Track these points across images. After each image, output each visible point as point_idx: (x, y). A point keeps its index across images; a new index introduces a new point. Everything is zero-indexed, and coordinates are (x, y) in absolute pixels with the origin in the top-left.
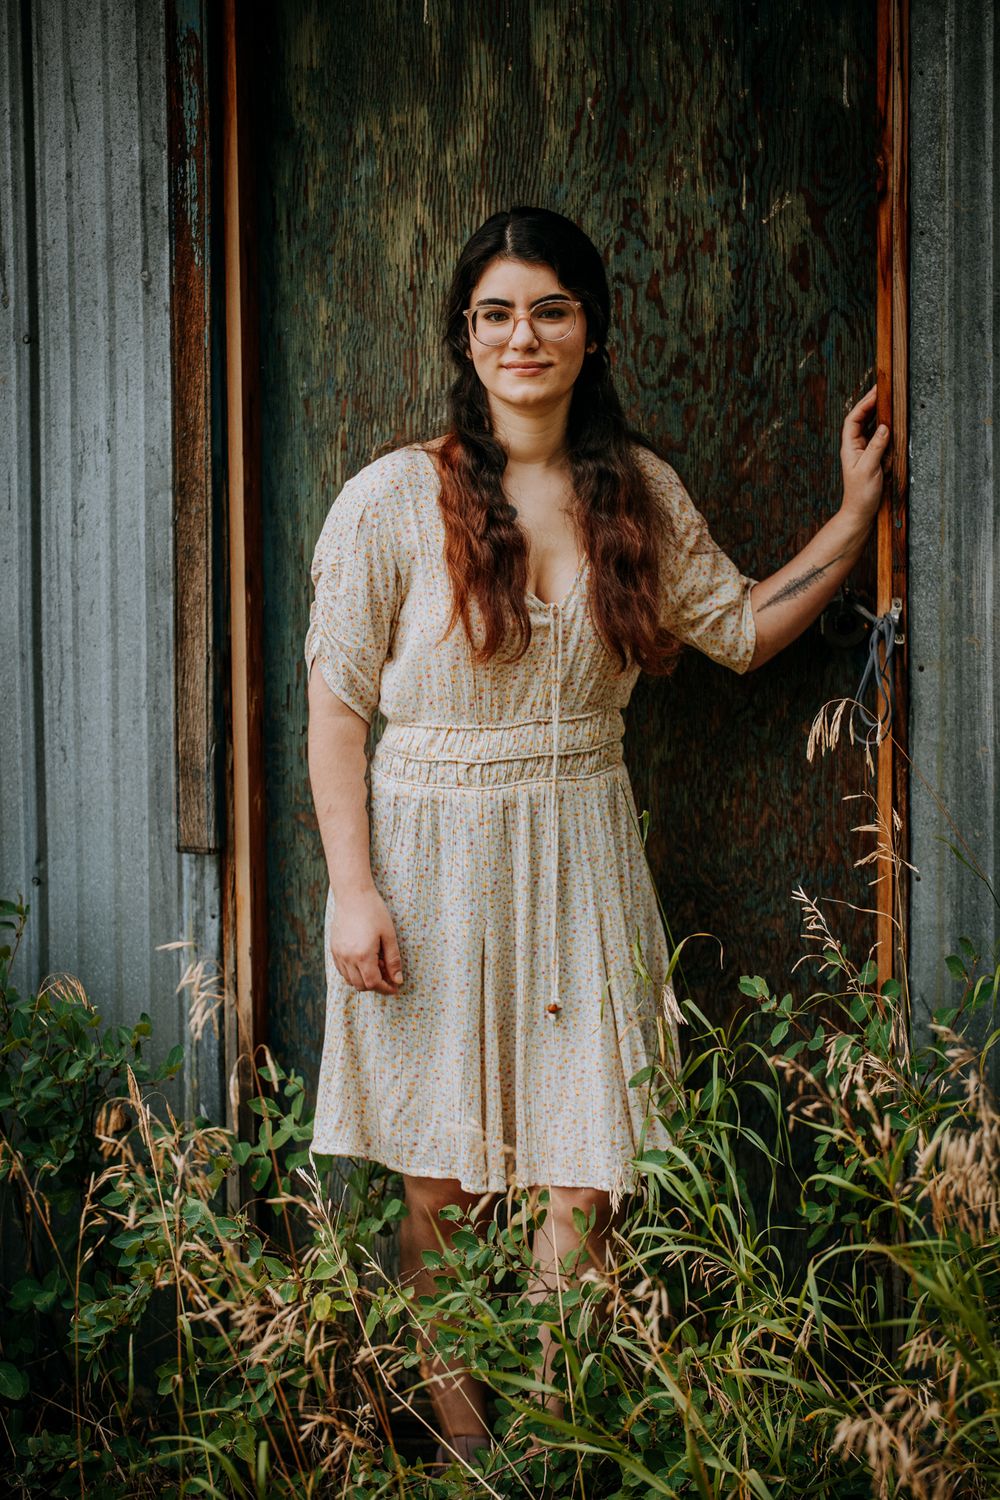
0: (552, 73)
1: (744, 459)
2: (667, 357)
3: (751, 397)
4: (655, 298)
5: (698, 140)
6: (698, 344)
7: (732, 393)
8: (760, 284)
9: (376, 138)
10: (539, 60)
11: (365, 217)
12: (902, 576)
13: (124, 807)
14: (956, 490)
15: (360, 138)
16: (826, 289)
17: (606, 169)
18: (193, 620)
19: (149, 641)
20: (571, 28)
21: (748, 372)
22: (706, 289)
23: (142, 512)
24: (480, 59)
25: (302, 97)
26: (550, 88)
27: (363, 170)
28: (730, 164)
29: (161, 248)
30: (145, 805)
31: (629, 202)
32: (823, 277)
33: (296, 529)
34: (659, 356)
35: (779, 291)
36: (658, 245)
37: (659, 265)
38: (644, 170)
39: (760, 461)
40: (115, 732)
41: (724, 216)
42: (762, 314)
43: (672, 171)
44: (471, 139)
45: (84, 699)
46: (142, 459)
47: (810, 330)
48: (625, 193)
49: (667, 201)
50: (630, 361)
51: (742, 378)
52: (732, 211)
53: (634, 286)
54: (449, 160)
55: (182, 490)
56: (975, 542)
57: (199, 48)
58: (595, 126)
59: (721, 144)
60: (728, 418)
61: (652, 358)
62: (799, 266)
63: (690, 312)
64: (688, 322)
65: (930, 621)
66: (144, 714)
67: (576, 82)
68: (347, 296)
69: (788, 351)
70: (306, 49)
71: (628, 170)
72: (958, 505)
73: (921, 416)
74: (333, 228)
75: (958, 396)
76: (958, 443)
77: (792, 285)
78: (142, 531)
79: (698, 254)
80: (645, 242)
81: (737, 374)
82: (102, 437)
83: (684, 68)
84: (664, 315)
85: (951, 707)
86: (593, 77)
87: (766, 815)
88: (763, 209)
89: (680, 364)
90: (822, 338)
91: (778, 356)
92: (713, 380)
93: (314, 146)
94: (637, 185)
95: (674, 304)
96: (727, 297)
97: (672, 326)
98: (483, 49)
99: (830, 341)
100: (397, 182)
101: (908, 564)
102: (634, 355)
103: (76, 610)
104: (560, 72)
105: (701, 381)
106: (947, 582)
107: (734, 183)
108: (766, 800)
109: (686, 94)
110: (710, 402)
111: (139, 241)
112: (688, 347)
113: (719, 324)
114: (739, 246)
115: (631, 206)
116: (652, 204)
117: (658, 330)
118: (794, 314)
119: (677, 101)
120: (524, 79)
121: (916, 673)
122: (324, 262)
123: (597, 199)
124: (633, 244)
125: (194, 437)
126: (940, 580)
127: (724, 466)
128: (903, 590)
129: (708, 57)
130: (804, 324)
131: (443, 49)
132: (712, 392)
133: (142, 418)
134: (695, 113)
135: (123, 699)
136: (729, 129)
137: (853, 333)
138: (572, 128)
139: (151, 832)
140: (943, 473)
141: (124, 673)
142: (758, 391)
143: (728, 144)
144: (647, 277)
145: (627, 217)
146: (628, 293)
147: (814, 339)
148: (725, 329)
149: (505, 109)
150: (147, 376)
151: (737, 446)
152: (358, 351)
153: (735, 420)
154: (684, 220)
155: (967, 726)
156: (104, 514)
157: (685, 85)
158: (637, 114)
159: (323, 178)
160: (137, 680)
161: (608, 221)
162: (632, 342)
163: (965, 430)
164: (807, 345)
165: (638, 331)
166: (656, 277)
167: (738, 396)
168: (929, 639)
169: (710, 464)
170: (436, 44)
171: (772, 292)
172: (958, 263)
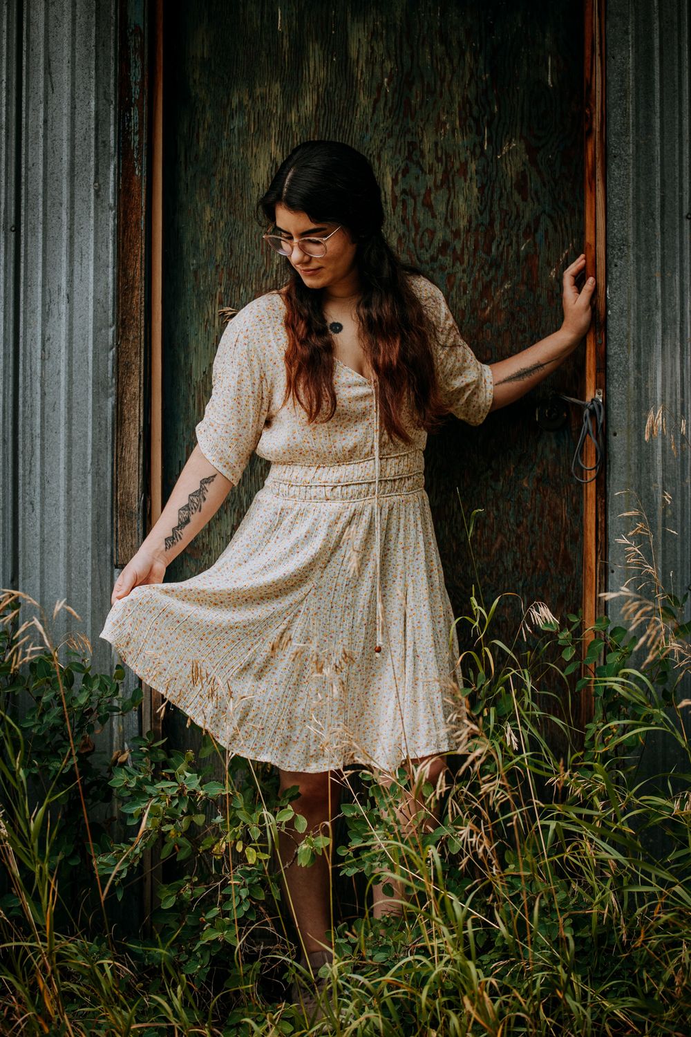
0: (362, 62)
1: (486, 308)
2: (436, 243)
3: (491, 267)
4: (429, 206)
5: (456, 106)
6: (456, 234)
7: (478, 265)
8: (496, 196)
9: (245, 103)
10: (353, 54)
11: (238, 153)
12: (602, 375)
13: (75, 540)
14: (638, 318)
15: (235, 101)
16: (538, 200)
17: (396, 123)
18: (129, 411)
19: (94, 429)
20: (374, 35)
21: (489, 252)
22: (461, 199)
23: (91, 342)
24: (315, 54)
25: (197, 76)
26: (360, 71)
27: (237, 123)
28: (476, 121)
29: (108, 168)
30: (89, 540)
31: (411, 144)
32: (536, 193)
33: (187, 357)
34: (431, 242)
35: (508, 200)
36: (431, 171)
37: (431, 184)
38: (421, 124)
39: (496, 309)
40: (69, 490)
41: (473, 153)
42: (498, 216)
43: (440, 124)
44: (308, 103)
45: (47, 469)
46: (91, 307)
47: (528, 226)
48: (409, 138)
49: (436, 144)
50: (412, 246)
51: (484, 256)
52: (478, 151)
53: (414, 198)
54: (293, 117)
55: (122, 324)
56: (649, 352)
57: (142, 37)
58: (390, 96)
59: (471, 108)
60: (475, 283)
61: (426, 243)
62: (521, 185)
63: (451, 214)
64: (449, 220)
65: (621, 403)
66: (90, 477)
67: (377, 69)
68: (224, 204)
69: (514, 239)
70: (200, 46)
71: (411, 124)
72: (639, 328)
73: (615, 272)
74: (215, 160)
75: (638, 259)
76: (638, 288)
77: (517, 197)
78: (90, 355)
79: (456, 178)
80: (422, 169)
81: (481, 253)
82: (64, 293)
83: (447, 60)
84: (434, 216)
85: (634, 459)
86: (389, 65)
87: (499, 540)
88: (497, 150)
89: (445, 247)
90: (536, 230)
91: (507, 242)
92: (466, 257)
93: (204, 107)
94: (417, 133)
95: (441, 208)
96: (475, 204)
97: (439, 223)
98: (317, 47)
99: (541, 233)
100: (259, 130)
101: (606, 366)
102: (414, 241)
103: (43, 409)
104: (367, 62)
105: (457, 258)
106: (632, 378)
107: (479, 133)
108: (499, 530)
109: (449, 76)
110: (464, 271)
111: (92, 163)
112: (449, 237)
113: (470, 222)
114: (481, 172)
115: (413, 146)
116: (427, 145)
117: (430, 226)
118: (518, 216)
119: (443, 81)
120: (343, 66)
121: (612, 438)
122: (209, 182)
123: (391, 142)
124: (414, 170)
125: (133, 288)
126: (627, 377)
127: (473, 313)
128: (603, 383)
129: (462, 54)
130: (524, 222)
131: (291, 47)
132: (465, 265)
133: (91, 279)
134: (454, 88)
135: (75, 468)
136: (476, 100)
137: (555, 227)
138: (374, 97)
139: (93, 557)
140: (629, 307)
141: (76, 450)
142: (495, 264)
143: (475, 108)
144: (423, 191)
145: (410, 153)
146: (411, 202)
147: (530, 231)
148: (473, 225)
149: (331, 84)
150: (96, 251)
151: (481, 300)
152: (231, 240)
153: (480, 284)
154: (448, 156)
155: (644, 470)
156: (63, 344)
157: (448, 71)
158: (417, 89)
159: (209, 127)
160: (85, 455)
161: (397, 156)
162: (413, 234)
163: (643, 281)
164: (526, 235)
165: (417, 226)
166: (429, 191)
167: (482, 267)
168: (620, 415)
169: (463, 311)
170: (286, 44)
171: (504, 202)
172: (638, 175)
